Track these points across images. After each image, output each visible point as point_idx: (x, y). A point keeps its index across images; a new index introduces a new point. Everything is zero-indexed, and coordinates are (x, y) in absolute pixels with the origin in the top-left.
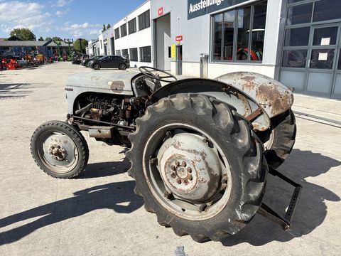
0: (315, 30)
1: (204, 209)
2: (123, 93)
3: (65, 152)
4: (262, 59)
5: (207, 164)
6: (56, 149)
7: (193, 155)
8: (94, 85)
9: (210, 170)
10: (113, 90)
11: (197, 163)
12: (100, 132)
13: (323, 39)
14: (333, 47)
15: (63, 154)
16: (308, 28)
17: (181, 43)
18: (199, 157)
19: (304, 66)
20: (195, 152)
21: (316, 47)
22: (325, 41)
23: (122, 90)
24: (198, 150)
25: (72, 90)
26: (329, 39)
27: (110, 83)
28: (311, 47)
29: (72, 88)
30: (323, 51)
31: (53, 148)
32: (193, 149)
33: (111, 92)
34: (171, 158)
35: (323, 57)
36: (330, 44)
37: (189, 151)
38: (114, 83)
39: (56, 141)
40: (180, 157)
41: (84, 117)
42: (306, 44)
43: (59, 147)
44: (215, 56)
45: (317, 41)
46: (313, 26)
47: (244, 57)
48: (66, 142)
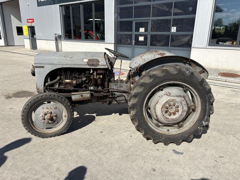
0: (136, 23)
1: (181, 126)
2: (98, 67)
3: (56, 116)
4: (104, 39)
5: (186, 101)
6: (48, 115)
7: (180, 98)
8: (69, 62)
9: (188, 104)
10: (89, 65)
11: (182, 102)
12: (82, 96)
13: (140, 29)
14: (146, 33)
15: (54, 118)
16: (132, 22)
17: (33, 24)
18: (183, 99)
19: (131, 44)
20: (180, 96)
21: (137, 33)
22: (142, 30)
23: (99, 65)
24: (181, 95)
25: (43, 67)
26: (144, 29)
27: (86, 60)
28: (134, 33)
29: (42, 65)
30: (141, 35)
31: (46, 114)
32: (179, 94)
33: (88, 67)
34: (166, 102)
35: (141, 39)
36: (145, 31)
37: (177, 96)
38: (89, 60)
39: (47, 108)
40: (173, 100)
41: (58, 87)
42: (131, 30)
43: (51, 113)
44: (66, 36)
45: (137, 30)
46: (134, 20)
47: (89, 37)
48: (56, 108)
